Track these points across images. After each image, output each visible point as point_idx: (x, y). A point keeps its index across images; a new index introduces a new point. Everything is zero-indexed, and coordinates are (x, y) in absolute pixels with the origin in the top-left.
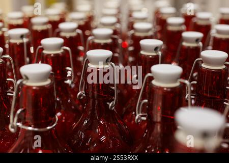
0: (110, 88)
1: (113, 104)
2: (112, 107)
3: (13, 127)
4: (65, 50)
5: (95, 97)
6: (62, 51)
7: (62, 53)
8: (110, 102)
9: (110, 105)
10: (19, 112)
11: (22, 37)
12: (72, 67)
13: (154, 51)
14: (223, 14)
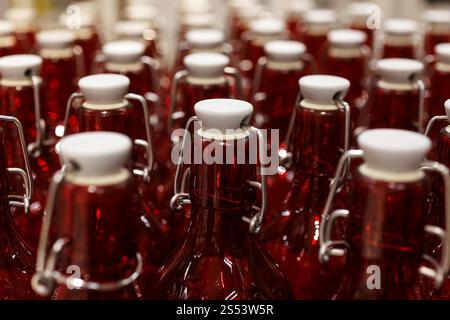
0: (248, 184)
1: (257, 221)
2: (255, 227)
3: (42, 282)
4: (131, 100)
5: (215, 206)
6: (126, 103)
7: (127, 107)
8: (251, 218)
9: (253, 223)
10: (58, 246)
11: (28, 73)
12: (149, 139)
13: (333, 102)
14: (434, 24)
